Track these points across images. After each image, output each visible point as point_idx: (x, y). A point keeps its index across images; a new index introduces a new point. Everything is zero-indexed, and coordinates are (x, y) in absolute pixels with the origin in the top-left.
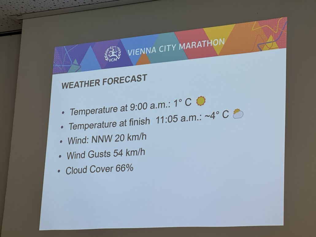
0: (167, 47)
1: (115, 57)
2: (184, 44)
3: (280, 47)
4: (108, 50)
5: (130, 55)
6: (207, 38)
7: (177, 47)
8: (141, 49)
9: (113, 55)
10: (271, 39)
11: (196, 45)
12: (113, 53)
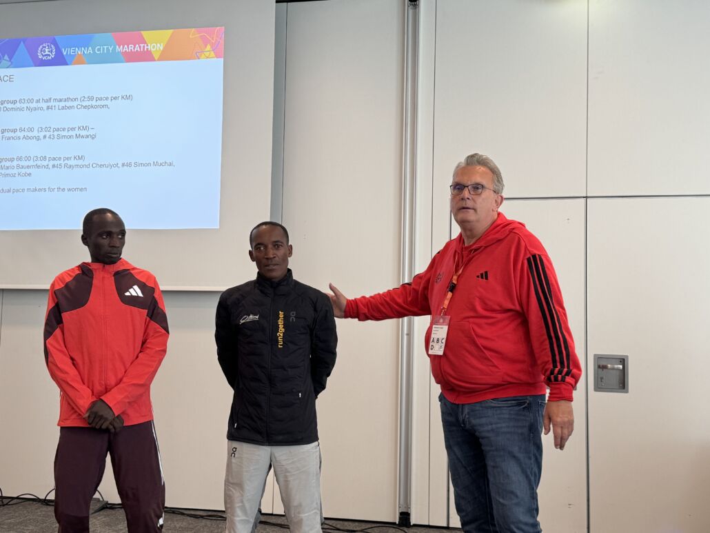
0: (104, 48)
1: (49, 55)
2: (121, 46)
3: (218, 56)
4: (41, 47)
5: (65, 54)
6: (144, 42)
7: (114, 49)
8: (77, 49)
9: (47, 53)
10: (209, 48)
11: (134, 49)
12: (47, 50)
